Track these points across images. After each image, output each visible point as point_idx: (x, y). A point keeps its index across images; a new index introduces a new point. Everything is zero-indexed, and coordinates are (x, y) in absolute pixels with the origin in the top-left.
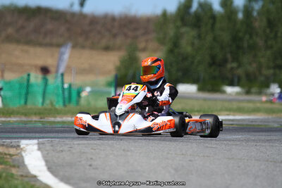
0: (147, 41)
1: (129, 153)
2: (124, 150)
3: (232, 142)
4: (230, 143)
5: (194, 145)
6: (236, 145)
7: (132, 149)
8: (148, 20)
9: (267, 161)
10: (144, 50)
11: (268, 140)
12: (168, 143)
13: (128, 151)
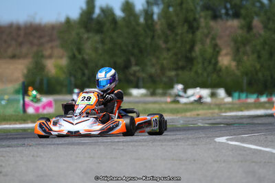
0: (52, 48)
1: (38, 159)
2: (33, 156)
3: (139, 143)
4: (136, 144)
5: (102, 147)
6: (143, 145)
7: (42, 154)
8: (53, 27)
9: (173, 160)
10: (50, 57)
11: (173, 140)
12: (76, 147)
13: (37, 157)
